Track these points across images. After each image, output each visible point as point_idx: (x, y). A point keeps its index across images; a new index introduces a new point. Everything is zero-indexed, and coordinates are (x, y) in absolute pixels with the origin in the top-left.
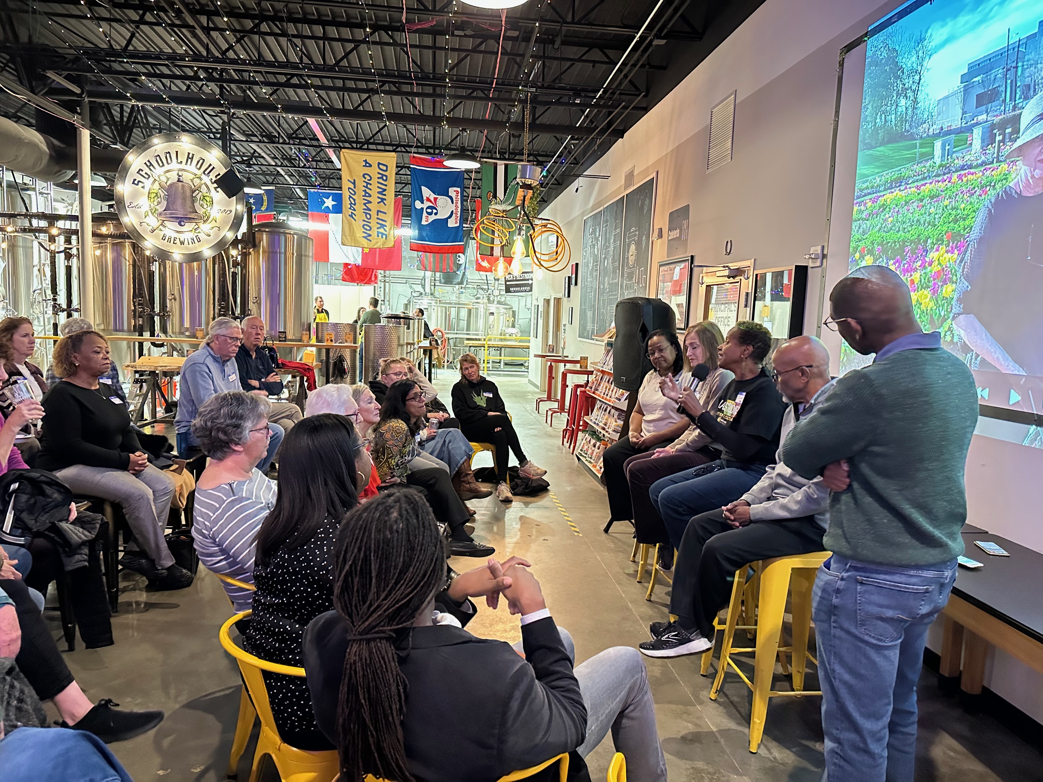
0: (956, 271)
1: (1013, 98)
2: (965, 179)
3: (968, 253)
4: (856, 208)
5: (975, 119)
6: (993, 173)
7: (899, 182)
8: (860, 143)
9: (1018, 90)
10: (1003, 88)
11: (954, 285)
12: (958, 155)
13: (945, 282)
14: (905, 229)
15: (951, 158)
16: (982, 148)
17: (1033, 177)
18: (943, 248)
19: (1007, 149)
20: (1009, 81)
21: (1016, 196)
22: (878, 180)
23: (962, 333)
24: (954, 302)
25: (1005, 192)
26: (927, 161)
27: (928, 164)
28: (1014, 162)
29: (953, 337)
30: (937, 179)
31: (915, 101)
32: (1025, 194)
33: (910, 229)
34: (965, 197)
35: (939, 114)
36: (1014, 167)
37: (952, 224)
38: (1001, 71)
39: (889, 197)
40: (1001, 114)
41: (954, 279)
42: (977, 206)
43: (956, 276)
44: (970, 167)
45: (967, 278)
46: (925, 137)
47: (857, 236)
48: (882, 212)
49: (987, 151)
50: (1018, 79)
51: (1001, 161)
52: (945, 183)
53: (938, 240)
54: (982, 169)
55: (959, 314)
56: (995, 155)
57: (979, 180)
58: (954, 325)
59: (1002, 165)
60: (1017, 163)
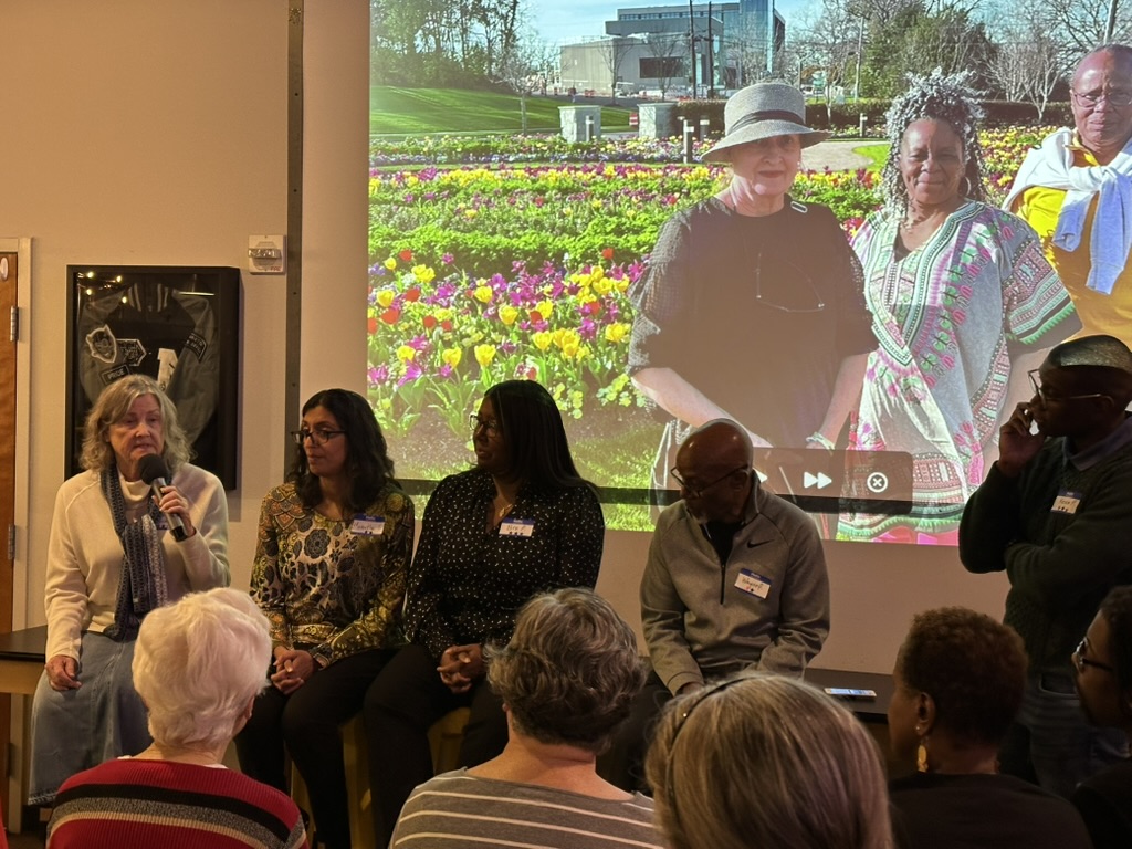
0: (628, 305)
1: (708, 79)
2: (630, 176)
3: (650, 282)
4: (374, 182)
5: (641, 93)
6: (684, 175)
7: (483, 154)
8: (372, 70)
9: (715, 72)
10: (688, 61)
11: (628, 326)
12: (613, 137)
13: (608, 320)
14: (508, 231)
15: (599, 138)
16: (658, 136)
17: (752, 192)
18: (598, 271)
19: (706, 147)
20: (699, 56)
21: (728, 213)
22: (431, 143)
23: (652, 394)
24: (630, 350)
25: (708, 204)
26: (548, 133)
27: (550, 139)
28: (721, 168)
29: (634, 399)
30: (573, 165)
31: (509, 35)
32: (742, 211)
33: (520, 233)
34: (633, 199)
35: (565, 68)
36: (720, 174)
37: (612, 238)
38: (681, 37)
39: (461, 175)
40: (688, 97)
41: (627, 315)
42: (660, 217)
43: (630, 312)
44: (639, 159)
45: (652, 316)
46: (537, 97)
47: (385, 229)
48: (448, 196)
49: (670, 144)
50: (715, 57)
51: (696, 162)
52: (590, 175)
53: (584, 256)
54: (663, 166)
55: (642, 367)
56: (685, 151)
57: (659, 181)
58: (634, 382)
59: (699, 167)
60: (725, 170)
